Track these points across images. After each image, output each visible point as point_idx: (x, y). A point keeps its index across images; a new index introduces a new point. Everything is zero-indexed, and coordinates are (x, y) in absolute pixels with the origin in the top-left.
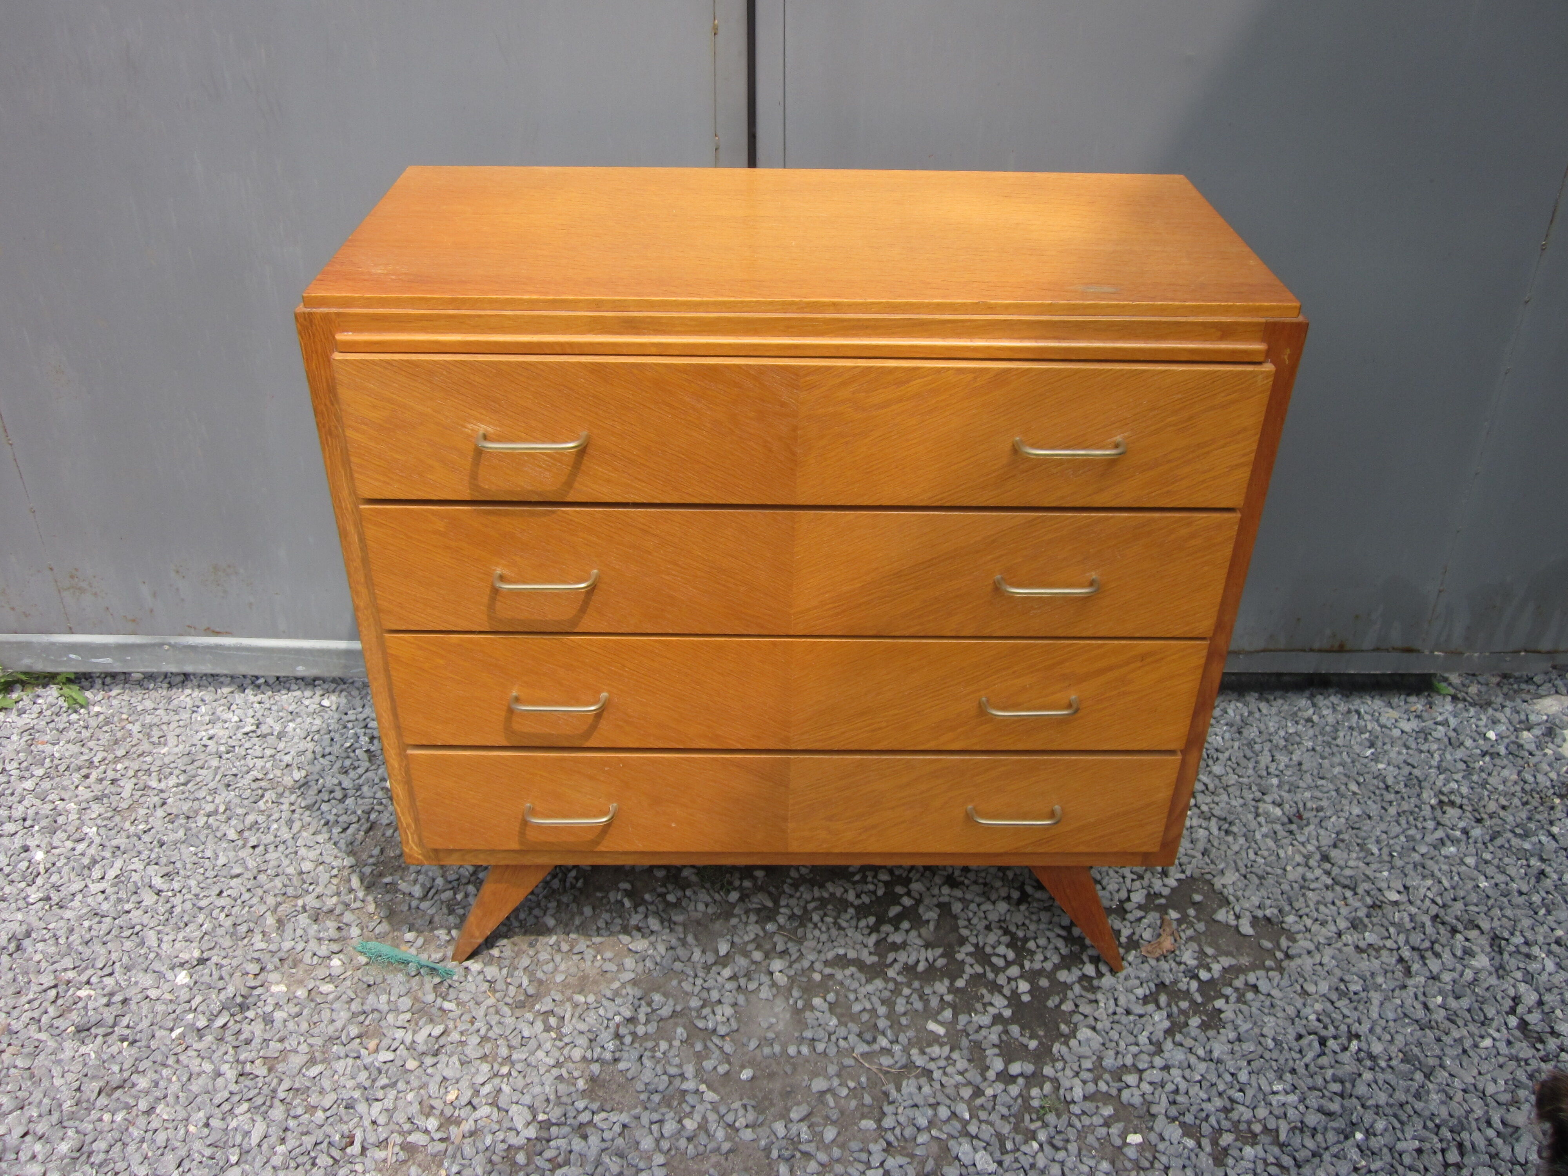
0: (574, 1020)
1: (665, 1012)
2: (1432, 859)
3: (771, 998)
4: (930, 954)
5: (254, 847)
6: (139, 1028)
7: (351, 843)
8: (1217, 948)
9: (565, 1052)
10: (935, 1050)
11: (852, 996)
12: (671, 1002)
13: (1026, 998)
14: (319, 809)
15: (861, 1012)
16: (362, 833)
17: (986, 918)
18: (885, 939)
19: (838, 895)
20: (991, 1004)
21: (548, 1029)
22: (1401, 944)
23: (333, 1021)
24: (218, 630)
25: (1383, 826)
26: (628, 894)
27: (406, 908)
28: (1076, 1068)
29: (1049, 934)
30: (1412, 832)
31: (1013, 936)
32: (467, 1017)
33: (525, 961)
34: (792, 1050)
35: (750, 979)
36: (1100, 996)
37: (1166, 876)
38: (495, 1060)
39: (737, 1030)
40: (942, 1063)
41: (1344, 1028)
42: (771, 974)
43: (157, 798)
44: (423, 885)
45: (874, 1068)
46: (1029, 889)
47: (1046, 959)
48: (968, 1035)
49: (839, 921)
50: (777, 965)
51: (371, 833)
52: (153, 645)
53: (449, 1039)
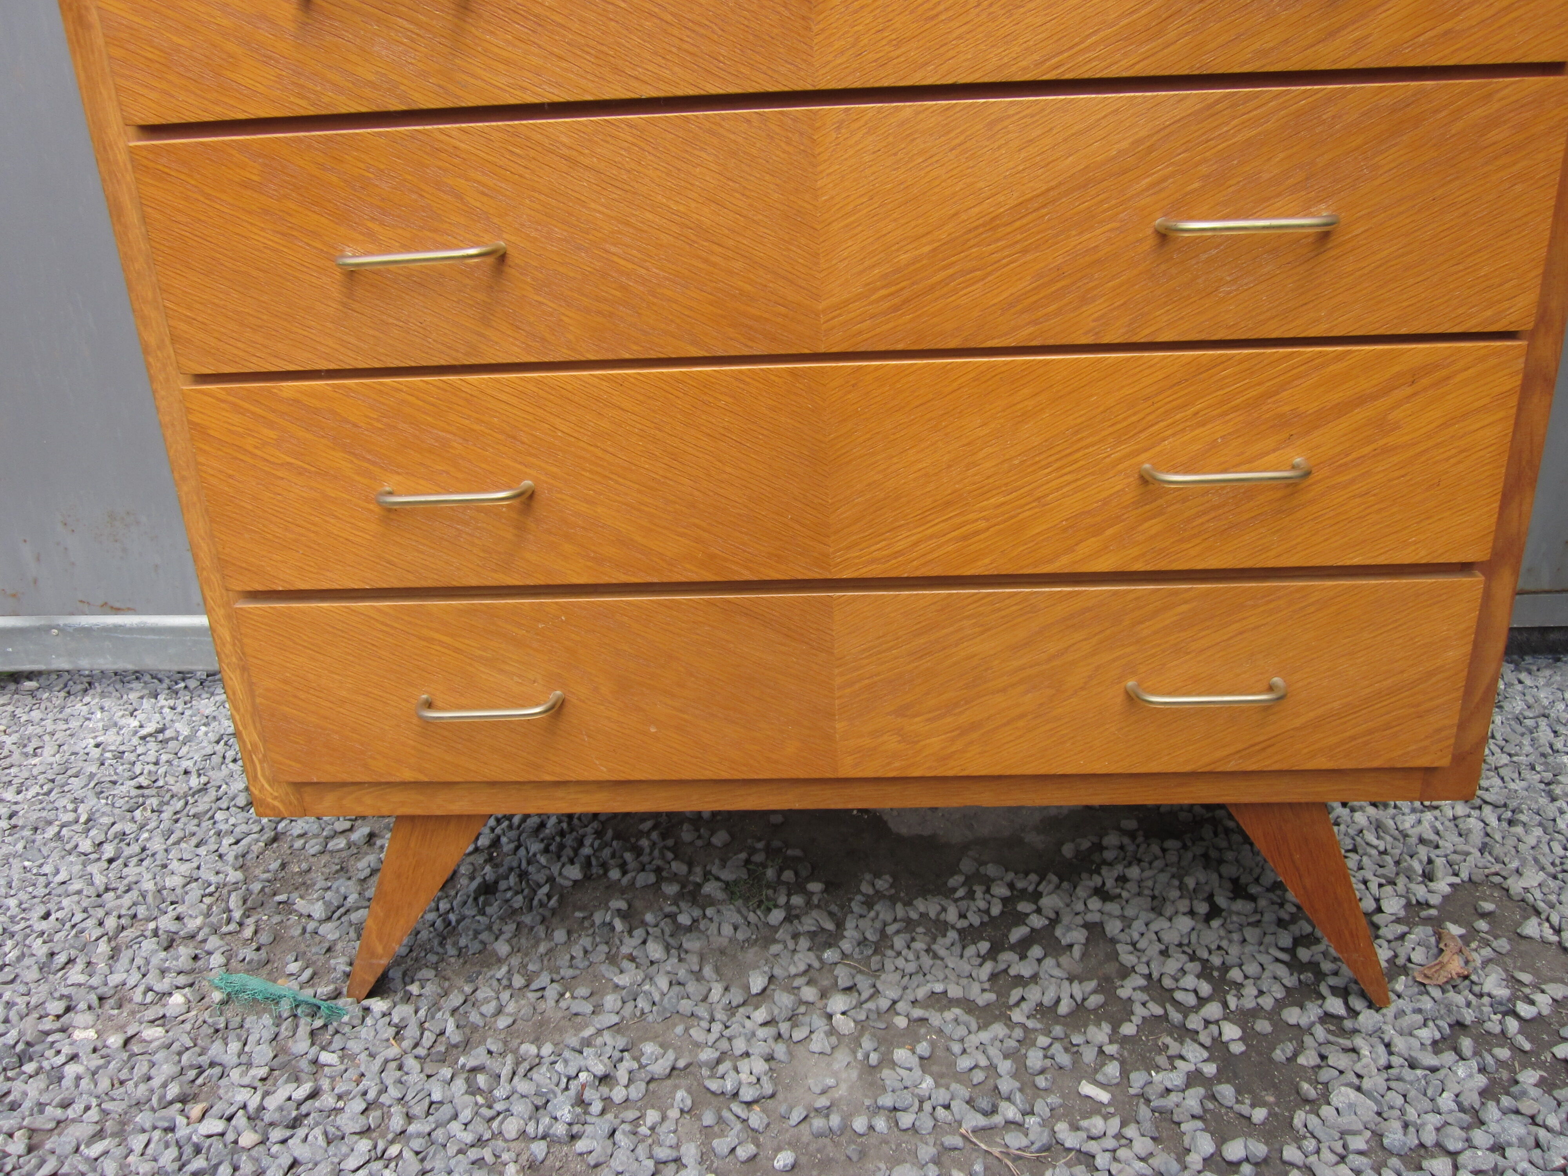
0: (516, 1079)
1: (660, 1068)
3: (829, 1051)
4: (1077, 990)
5: (110, 861)
7: (243, 856)
8: (1536, 973)
9: (495, 1124)
10: (1097, 1124)
11: (956, 1048)
12: (671, 1055)
13: (1237, 1048)
14: (212, 817)
15: (971, 1069)
16: (262, 844)
17: (1159, 940)
18: (1005, 971)
19: (933, 915)
20: (1182, 1057)
21: (472, 1091)
23: (149, 1078)
24: (117, 605)
26: (623, 915)
27: (299, 931)
28: (1340, 1150)
29: (1263, 958)
31: (1205, 963)
32: (352, 1074)
33: (456, 999)
34: (859, 1124)
35: (795, 1026)
36: (1359, 1041)
37: (1431, 880)
38: (383, 1136)
39: (772, 1096)
40: (1110, 1143)
42: (830, 1017)
44: (327, 904)
45: (996, 1151)
46: (1221, 901)
47: (1261, 993)
48: (1148, 1101)
49: (935, 947)
50: (838, 1003)
51: (275, 845)
52: (39, 629)
53: (317, 1104)
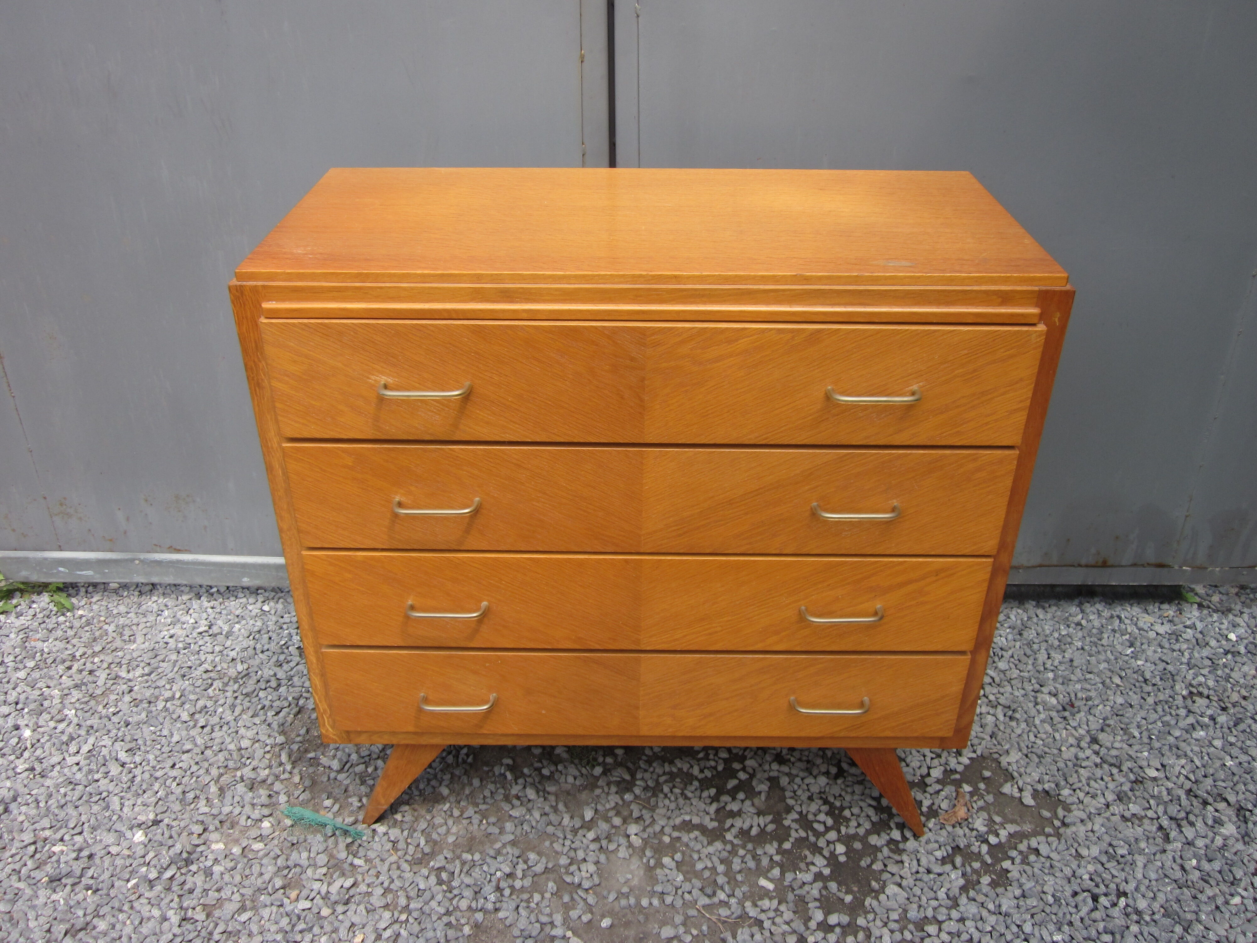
0: (463, 875)
1: (539, 868)
2: (1184, 741)
3: (628, 857)
4: (762, 821)
5: (203, 727)
6: (101, 879)
7: (283, 725)
8: (1004, 816)
9: (455, 902)
10: (766, 903)
11: (696, 856)
12: (544, 860)
13: (842, 859)
14: (257, 695)
16: (292, 716)
17: (808, 790)
18: (724, 807)
19: (685, 770)
20: (813, 864)
21: (440, 882)
22: (1160, 814)
23: (262, 874)
24: (178, 548)
25: (1143, 713)
26: (511, 768)
27: (326, 779)
28: (885, 920)
29: (862, 804)
30: (1168, 718)
31: (831, 805)
32: (373, 872)
33: (423, 825)
34: (645, 902)
35: (610, 841)
36: (905, 857)
37: (960, 755)
38: (396, 908)
39: (599, 885)
40: (771, 914)
41: (1113, 886)
42: (628, 836)
43: (125, 686)
44: (340, 760)
45: (714, 918)
46: (845, 766)
47: (859, 825)
48: (793, 890)
49: (686, 792)
50: (633, 829)
51: (299, 716)
52: (126, 560)
53: (358, 890)
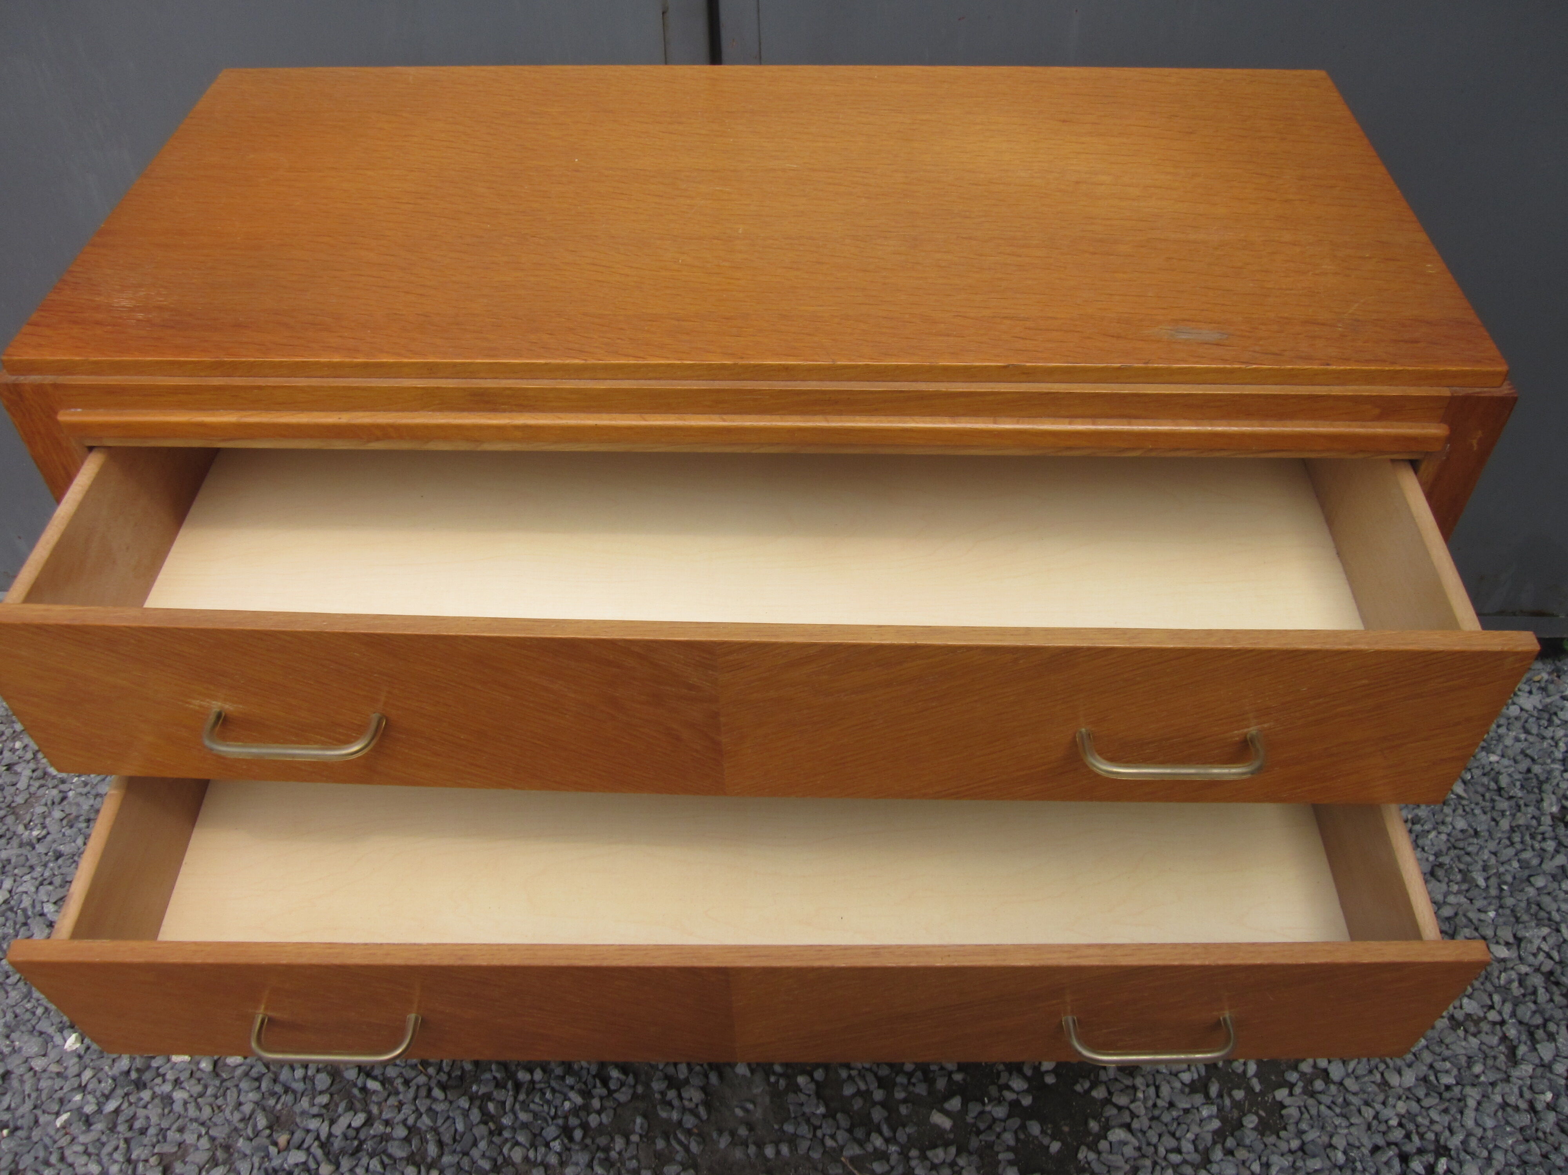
1: (624, 1094)
2: (1549, 894)
6: (19, 1112)
10: (938, 1154)
13: (1050, 1080)
15: (853, 1096)
20: (1008, 1088)
22: (1506, 1017)
23: (240, 1104)
30: (1527, 855)
32: (393, 1101)
34: (770, 1151)
39: (706, 1121)
48: (979, 1132)
53: (372, 1132)
